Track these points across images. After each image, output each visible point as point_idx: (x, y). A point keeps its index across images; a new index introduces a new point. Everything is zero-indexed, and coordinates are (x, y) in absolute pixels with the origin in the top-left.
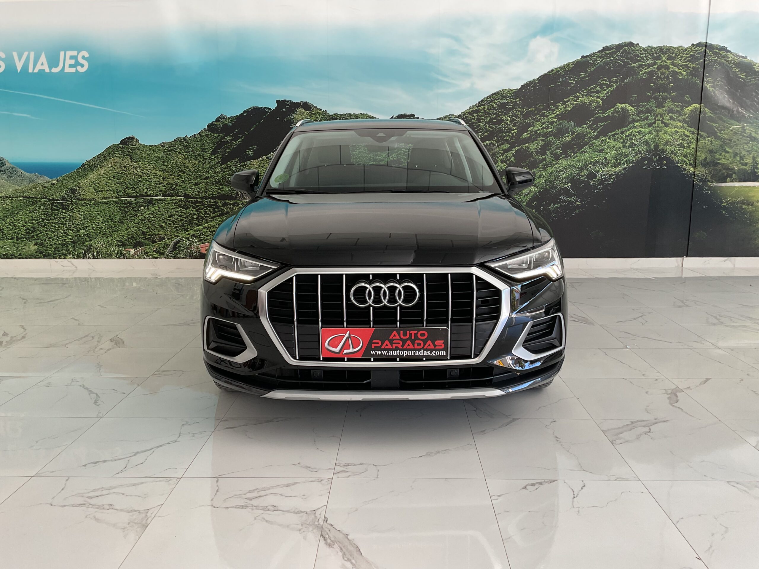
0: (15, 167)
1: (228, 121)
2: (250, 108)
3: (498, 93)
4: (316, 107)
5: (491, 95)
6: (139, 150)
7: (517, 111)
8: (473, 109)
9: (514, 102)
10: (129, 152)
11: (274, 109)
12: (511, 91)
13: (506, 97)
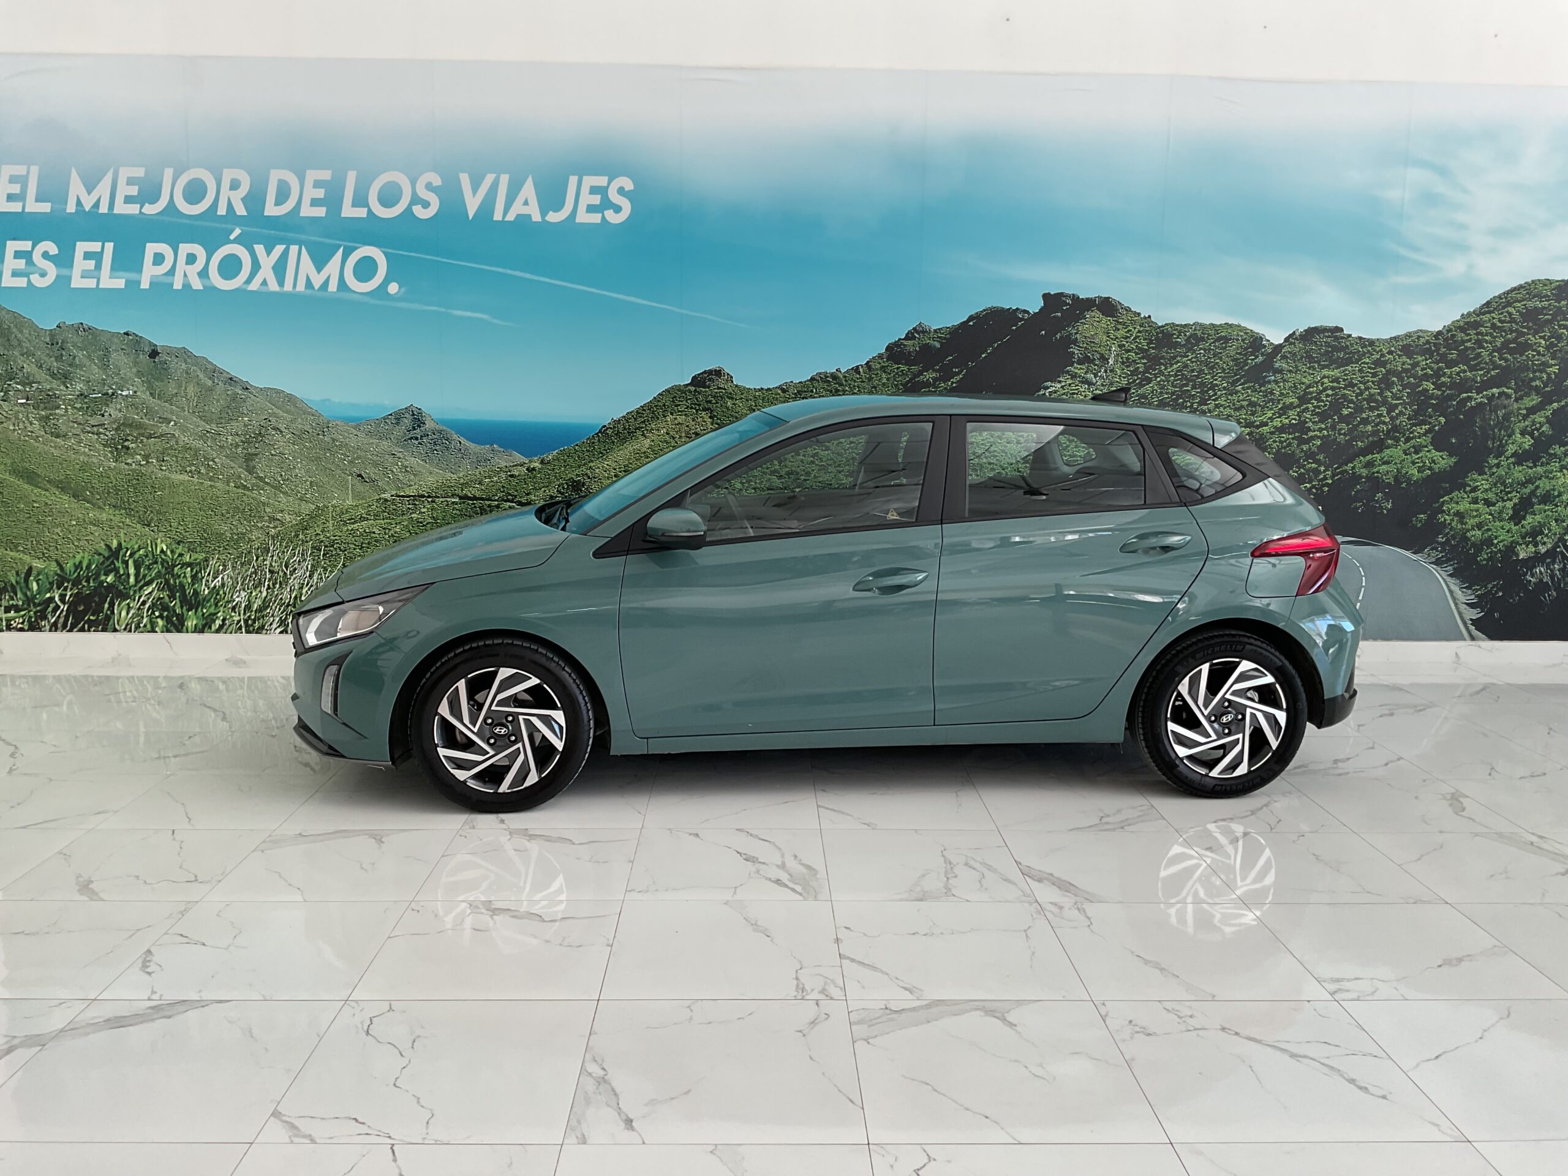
0: (448, 430)
1: (933, 338)
2: (984, 310)
3: (1523, 287)
4: (1128, 310)
5: (1507, 291)
6: (732, 398)
7: (1560, 326)
8: (1468, 320)
9: (1555, 307)
10: (710, 402)
11: (1035, 314)
12: (1551, 284)
13: (1540, 296)
